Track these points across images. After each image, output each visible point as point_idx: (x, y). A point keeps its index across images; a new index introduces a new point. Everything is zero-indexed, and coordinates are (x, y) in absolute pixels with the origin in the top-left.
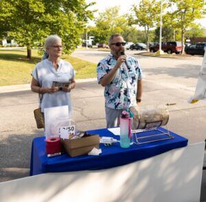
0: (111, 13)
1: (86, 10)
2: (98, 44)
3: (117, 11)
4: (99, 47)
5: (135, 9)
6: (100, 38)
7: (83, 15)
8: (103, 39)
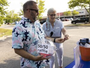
0: (11, 12)
1: (4, 11)
2: (7, 23)
3: (14, 12)
4: (8, 24)
5: (21, 10)
6: (8, 21)
7: (3, 13)
8: (9, 21)
